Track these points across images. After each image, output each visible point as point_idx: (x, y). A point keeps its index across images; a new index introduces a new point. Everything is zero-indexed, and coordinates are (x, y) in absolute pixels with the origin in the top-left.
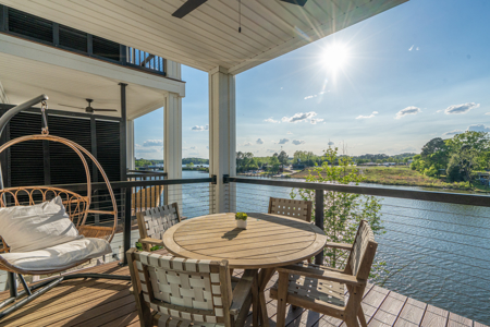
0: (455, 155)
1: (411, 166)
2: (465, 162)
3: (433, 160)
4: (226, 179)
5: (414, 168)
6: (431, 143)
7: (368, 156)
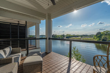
0: (103, 36)
1: (93, 38)
2: (106, 38)
3: (98, 37)
4: (49, 39)
5: (94, 39)
6: (98, 33)
7: (83, 35)
